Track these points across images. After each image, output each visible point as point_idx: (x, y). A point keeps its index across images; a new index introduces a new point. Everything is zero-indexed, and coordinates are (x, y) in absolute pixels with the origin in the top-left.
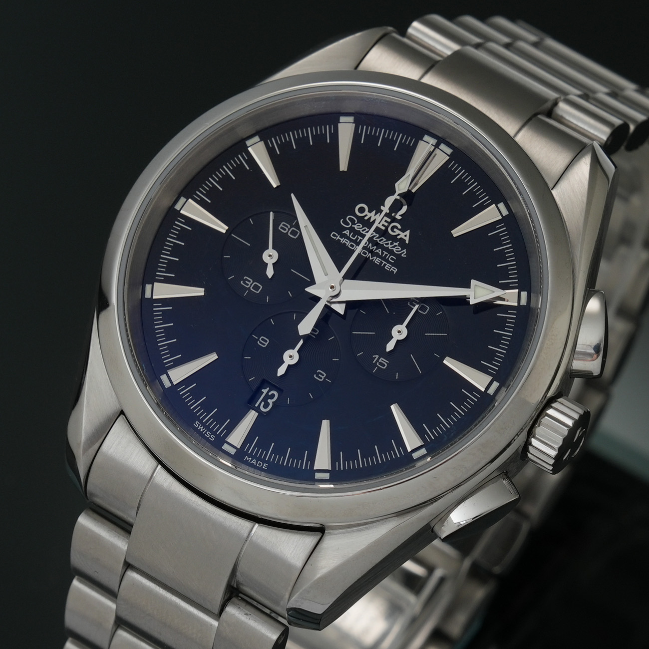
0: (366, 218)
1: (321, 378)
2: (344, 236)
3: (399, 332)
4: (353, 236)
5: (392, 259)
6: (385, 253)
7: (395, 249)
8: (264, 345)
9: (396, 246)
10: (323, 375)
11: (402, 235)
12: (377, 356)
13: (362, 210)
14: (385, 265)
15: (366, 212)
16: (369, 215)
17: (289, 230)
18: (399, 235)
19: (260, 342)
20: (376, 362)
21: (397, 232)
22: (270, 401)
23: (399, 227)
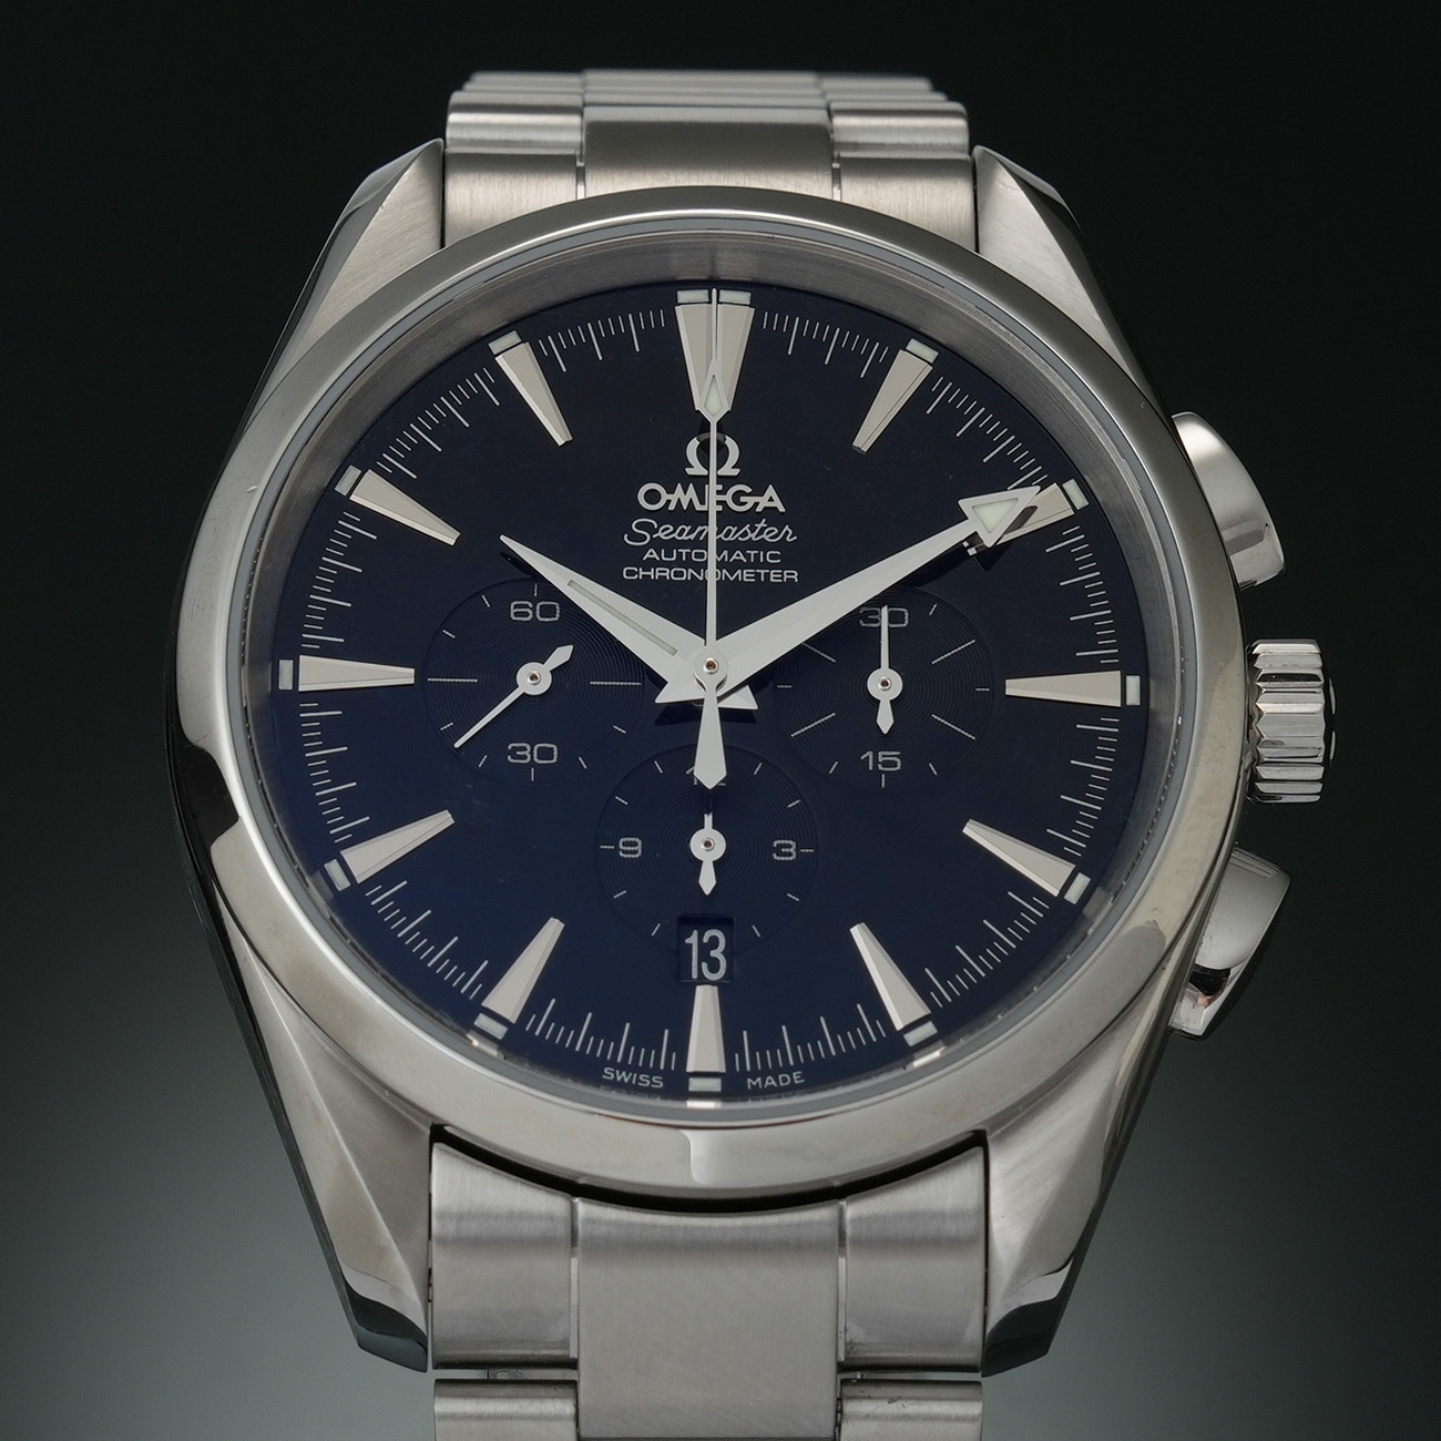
0: (671, 507)
1: (790, 854)
2: (652, 564)
3: (885, 684)
4: (669, 554)
5: (772, 557)
6: (752, 553)
7: (766, 537)
8: (636, 852)
9: (763, 529)
10: (790, 846)
11: (763, 502)
12: (870, 754)
13: (653, 497)
14: (767, 575)
15: (665, 497)
16: (674, 498)
17: (534, 610)
18: (756, 504)
19: (624, 852)
20: (875, 766)
21: (751, 501)
22: (716, 953)
23: (748, 490)
